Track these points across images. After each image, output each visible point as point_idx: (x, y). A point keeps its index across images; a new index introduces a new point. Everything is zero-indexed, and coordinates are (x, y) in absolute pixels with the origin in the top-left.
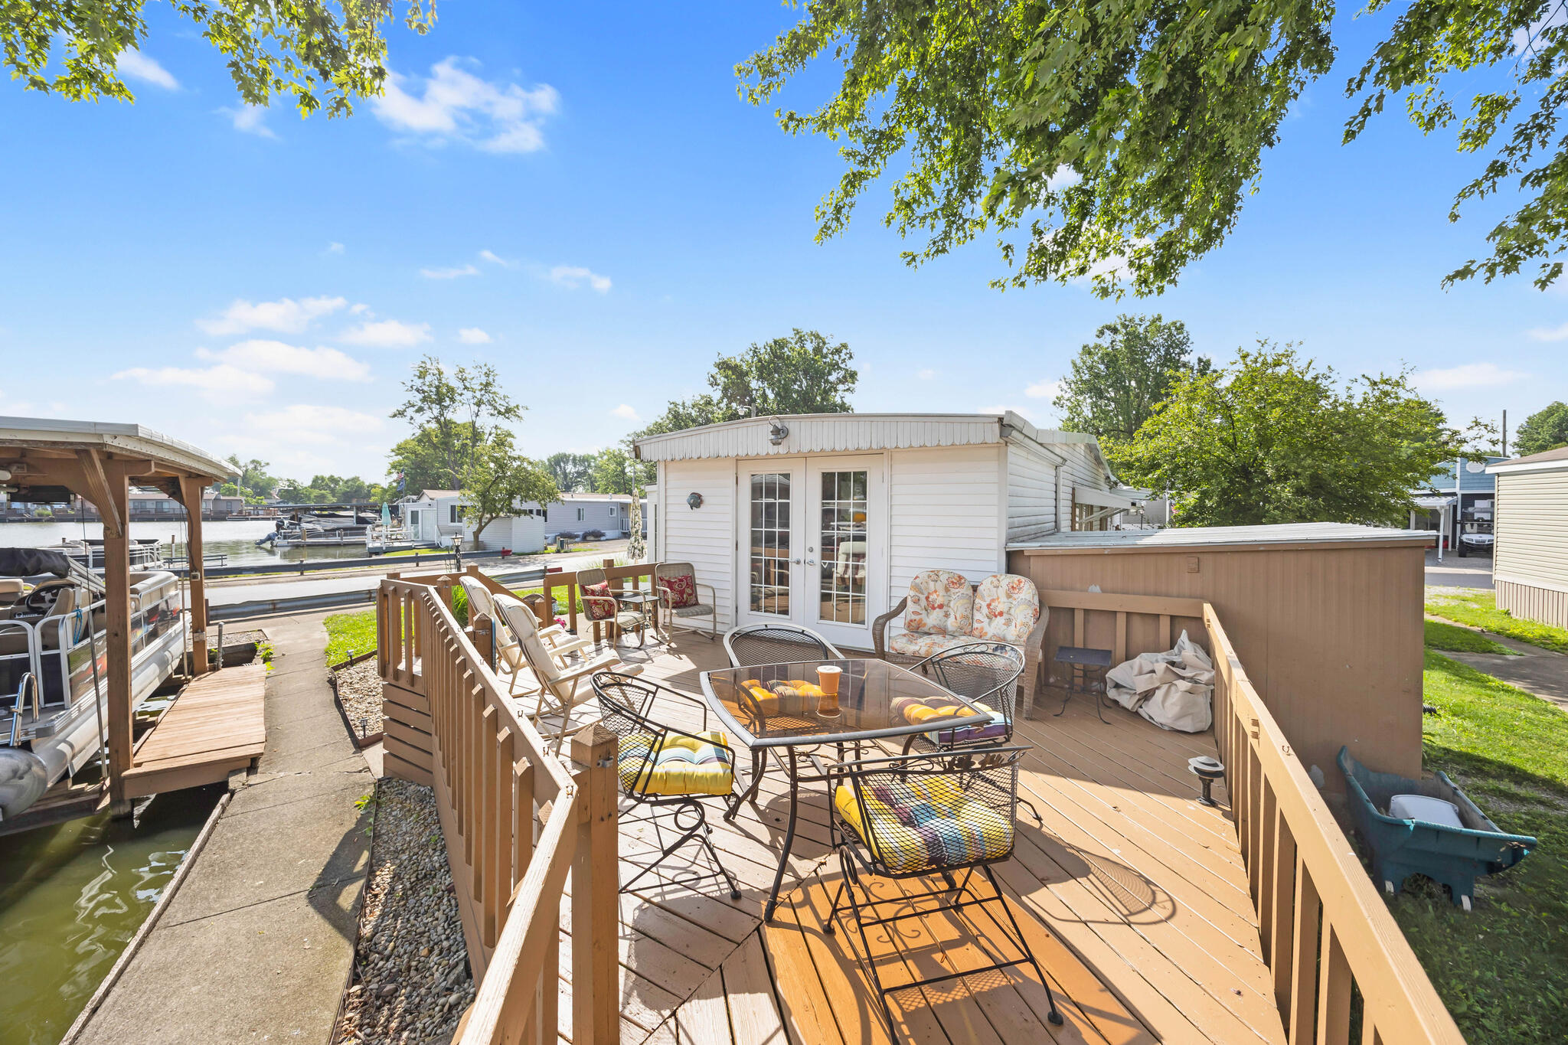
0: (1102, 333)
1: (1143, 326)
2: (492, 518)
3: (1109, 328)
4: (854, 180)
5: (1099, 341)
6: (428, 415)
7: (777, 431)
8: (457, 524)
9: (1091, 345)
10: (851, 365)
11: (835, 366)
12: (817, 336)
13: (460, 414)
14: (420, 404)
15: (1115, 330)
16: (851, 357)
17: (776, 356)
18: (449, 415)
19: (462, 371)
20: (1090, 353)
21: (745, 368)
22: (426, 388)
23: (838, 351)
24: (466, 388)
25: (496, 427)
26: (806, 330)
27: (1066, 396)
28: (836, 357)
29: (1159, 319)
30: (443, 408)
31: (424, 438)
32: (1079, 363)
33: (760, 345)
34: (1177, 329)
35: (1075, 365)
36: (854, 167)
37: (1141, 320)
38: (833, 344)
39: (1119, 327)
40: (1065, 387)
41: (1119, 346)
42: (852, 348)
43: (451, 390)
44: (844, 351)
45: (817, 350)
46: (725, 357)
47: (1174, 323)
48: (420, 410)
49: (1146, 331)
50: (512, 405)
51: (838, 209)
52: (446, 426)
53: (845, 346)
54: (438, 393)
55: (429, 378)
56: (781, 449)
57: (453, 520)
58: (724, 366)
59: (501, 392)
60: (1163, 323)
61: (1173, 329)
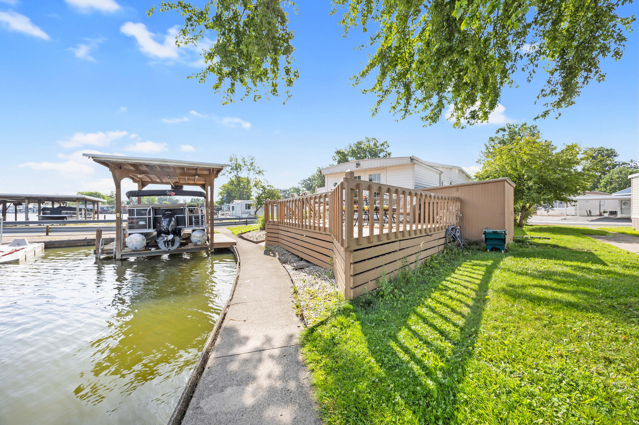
0: (498, 131)
1: (518, 128)
2: (260, 207)
3: (501, 129)
4: (380, 102)
5: (497, 135)
6: (233, 174)
7: (357, 164)
8: (247, 210)
9: (493, 137)
10: (389, 150)
11: (382, 151)
12: (374, 139)
13: (243, 174)
14: (230, 171)
15: (504, 130)
16: (388, 147)
17: (358, 148)
18: (240, 175)
19: (244, 159)
20: (493, 140)
21: (346, 153)
22: (232, 165)
23: (382, 145)
24: (245, 165)
25: (256, 178)
26: (370, 137)
27: (483, 159)
28: (382, 147)
29: (525, 124)
30: (238, 172)
31: (232, 183)
32: (488, 145)
33: (352, 144)
34: (534, 128)
35: (486, 145)
36: (380, 99)
37: (517, 125)
38: (381, 142)
39: (506, 129)
40: (482, 155)
41: (506, 137)
42: (389, 143)
43: (240, 165)
44: (386, 144)
45: (375, 145)
46: (339, 149)
47: (532, 126)
48: (230, 173)
49: (519, 130)
50: (261, 170)
51: (376, 109)
52: (238, 178)
53: (386, 142)
54: (236, 166)
55: (233, 162)
56: (358, 169)
57: (246, 209)
58: (338, 153)
59: (257, 166)
60: (527, 126)
61: (532, 128)
